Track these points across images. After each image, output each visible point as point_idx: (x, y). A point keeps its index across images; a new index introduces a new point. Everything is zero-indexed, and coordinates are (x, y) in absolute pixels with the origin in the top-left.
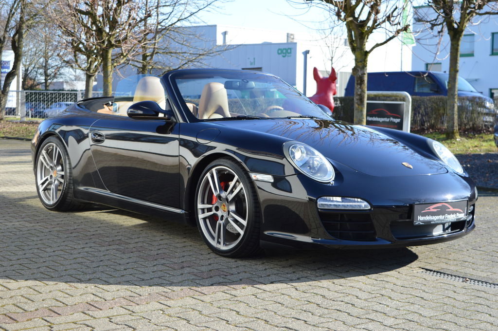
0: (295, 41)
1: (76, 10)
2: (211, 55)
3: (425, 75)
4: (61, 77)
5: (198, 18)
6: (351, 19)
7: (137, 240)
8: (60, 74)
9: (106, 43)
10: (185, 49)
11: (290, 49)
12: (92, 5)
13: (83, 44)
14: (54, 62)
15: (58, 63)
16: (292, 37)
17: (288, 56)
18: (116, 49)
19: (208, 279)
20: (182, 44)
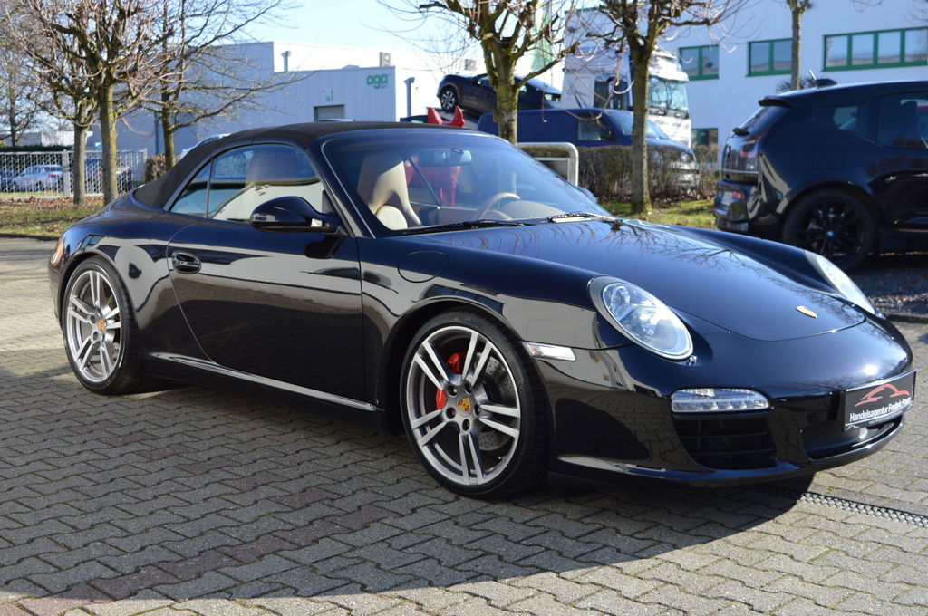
0: (392, 65)
1: (53, 26)
2: (268, 90)
3: (598, 118)
4: (37, 127)
5: (247, 34)
6: (490, 35)
7: (172, 430)
8: (35, 122)
9: (104, 76)
10: (227, 82)
11: (386, 76)
12: (79, 18)
13: (67, 80)
14: (23, 105)
15: (30, 105)
16: (387, 58)
17: (383, 87)
18: (119, 85)
19: (303, 510)
20: (223, 74)
